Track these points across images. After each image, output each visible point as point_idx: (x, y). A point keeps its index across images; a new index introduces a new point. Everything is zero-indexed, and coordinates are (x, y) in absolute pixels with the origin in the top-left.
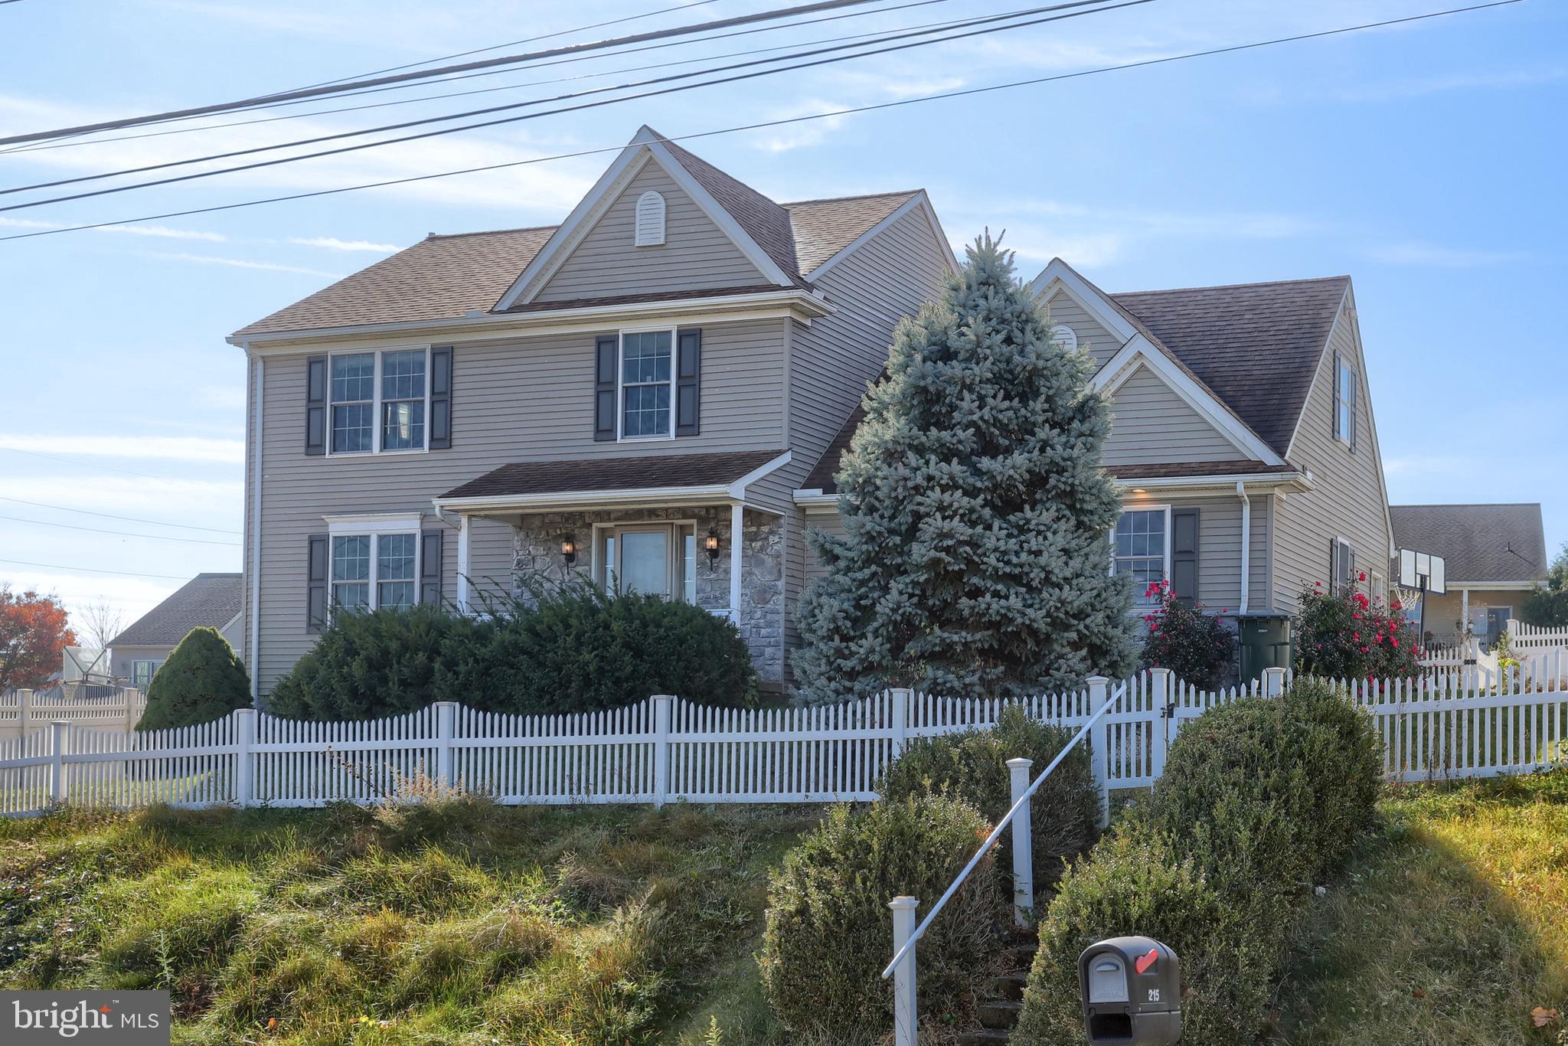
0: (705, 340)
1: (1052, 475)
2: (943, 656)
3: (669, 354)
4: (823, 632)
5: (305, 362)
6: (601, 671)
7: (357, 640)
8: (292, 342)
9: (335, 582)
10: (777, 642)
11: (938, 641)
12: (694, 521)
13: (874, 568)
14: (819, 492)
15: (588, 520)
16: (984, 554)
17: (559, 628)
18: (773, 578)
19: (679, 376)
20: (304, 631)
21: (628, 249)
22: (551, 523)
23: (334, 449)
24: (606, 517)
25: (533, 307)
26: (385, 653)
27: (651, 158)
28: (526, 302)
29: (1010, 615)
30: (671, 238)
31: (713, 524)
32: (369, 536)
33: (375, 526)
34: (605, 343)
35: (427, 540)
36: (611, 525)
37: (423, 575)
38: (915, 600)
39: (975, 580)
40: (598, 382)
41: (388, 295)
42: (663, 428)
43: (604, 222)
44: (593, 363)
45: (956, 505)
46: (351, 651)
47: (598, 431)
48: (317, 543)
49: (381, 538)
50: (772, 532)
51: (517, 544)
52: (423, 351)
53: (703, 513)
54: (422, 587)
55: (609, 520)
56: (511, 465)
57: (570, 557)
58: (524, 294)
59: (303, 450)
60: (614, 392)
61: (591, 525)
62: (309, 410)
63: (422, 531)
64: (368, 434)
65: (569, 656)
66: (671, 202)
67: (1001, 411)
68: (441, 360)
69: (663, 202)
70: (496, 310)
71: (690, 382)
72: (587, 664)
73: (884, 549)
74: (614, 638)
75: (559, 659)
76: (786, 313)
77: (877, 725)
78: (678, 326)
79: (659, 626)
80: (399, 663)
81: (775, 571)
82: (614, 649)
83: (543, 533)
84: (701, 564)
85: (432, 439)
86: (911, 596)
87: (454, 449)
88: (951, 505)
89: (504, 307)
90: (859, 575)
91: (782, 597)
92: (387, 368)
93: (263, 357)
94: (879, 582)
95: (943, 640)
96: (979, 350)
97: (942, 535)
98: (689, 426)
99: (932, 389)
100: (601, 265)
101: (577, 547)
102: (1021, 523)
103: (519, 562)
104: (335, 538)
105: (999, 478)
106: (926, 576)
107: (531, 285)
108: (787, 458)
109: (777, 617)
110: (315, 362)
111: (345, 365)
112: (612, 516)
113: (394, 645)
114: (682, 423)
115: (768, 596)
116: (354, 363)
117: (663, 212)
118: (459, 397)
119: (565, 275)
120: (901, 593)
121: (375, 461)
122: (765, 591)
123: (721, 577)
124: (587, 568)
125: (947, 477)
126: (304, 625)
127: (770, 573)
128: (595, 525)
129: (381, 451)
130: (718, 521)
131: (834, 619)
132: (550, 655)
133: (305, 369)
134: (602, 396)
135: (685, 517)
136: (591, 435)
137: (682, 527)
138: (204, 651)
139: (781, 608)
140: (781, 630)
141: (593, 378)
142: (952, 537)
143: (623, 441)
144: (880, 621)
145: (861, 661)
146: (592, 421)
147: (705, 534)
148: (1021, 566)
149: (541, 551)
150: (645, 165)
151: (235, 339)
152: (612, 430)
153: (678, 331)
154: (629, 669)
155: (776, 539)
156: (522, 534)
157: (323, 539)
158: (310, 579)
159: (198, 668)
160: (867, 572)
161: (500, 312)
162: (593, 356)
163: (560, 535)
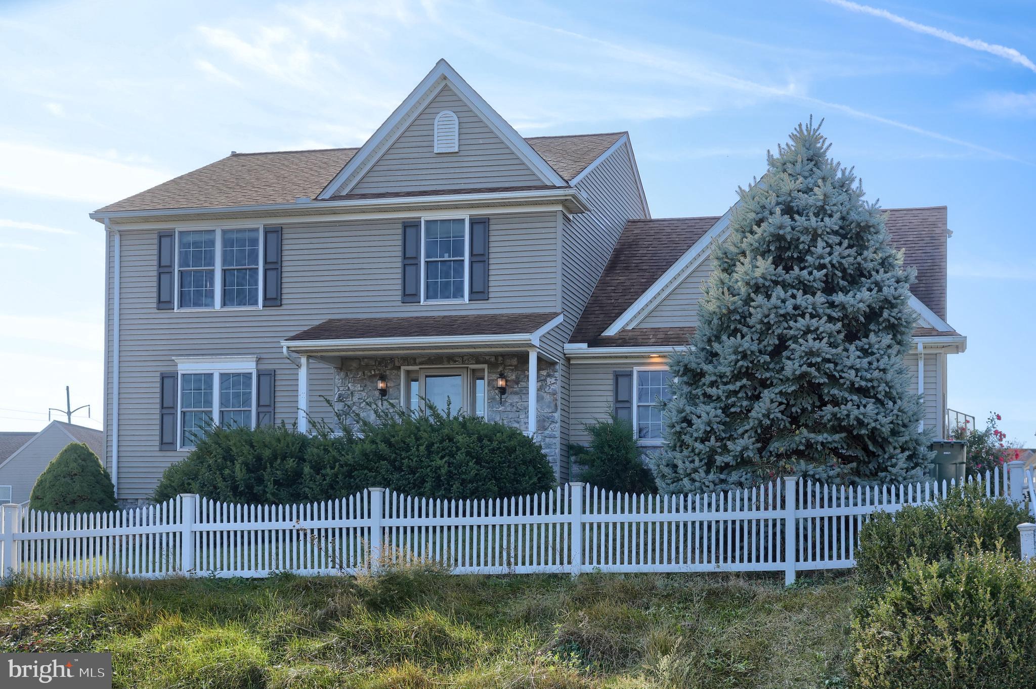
0: (492, 227)
1: (885, 310)
2: (807, 453)
3: (463, 236)
4: (700, 434)
5: (156, 236)
6: (450, 474)
7: (234, 449)
8: (146, 220)
9: (183, 410)
10: (554, 459)
11: (804, 441)
12: (485, 366)
13: (744, 381)
14: (585, 345)
15: (397, 364)
16: (842, 371)
17: (411, 440)
18: (550, 410)
19: (472, 254)
20: (157, 449)
21: (428, 155)
22: (367, 365)
23: (181, 305)
24: (412, 362)
25: (349, 196)
26: (259, 458)
27: (446, 85)
28: (344, 193)
29: (866, 421)
30: (463, 148)
31: (500, 369)
32: (212, 374)
33: (217, 367)
34: (409, 227)
35: (261, 378)
36: (416, 368)
37: (258, 405)
38: (783, 407)
39: (835, 391)
40: (405, 257)
41: (218, 188)
42: (459, 293)
43: (407, 134)
44: (400, 243)
45: (821, 329)
46: (229, 457)
47: (405, 294)
48: (167, 379)
49: (222, 375)
50: (549, 375)
51: (338, 381)
52: (257, 230)
53: (493, 359)
54: (258, 414)
55: (415, 364)
56: (334, 320)
57: (383, 392)
58: (342, 187)
59: (155, 305)
60: (417, 265)
61: (399, 368)
62: (160, 274)
63: (258, 371)
64: (211, 294)
65: (422, 461)
66: (462, 120)
67: (844, 258)
68: (272, 237)
69: (456, 119)
70: (320, 198)
71: (480, 259)
72: (439, 468)
73: (757, 366)
74: (458, 449)
75: (413, 464)
76: (559, 208)
77: (770, 508)
78: (470, 216)
79: (490, 440)
80: (271, 466)
81: (553, 405)
82: (460, 456)
83: (360, 373)
84: (491, 399)
85: (265, 298)
86: (781, 404)
87: (284, 307)
88: (817, 329)
89: (327, 196)
90: (731, 387)
91: (558, 425)
92: (227, 243)
93: (119, 231)
94: (746, 393)
95: (808, 441)
96: (827, 207)
97: (811, 353)
98: (480, 293)
99: (788, 238)
100: (406, 167)
101: (389, 385)
102: (867, 347)
103: (340, 396)
104: (183, 375)
105: (850, 310)
106: (793, 388)
107: (349, 180)
108: (560, 319)
109: (554, 441)
110: (164, 237)
111: (190, 239)
112: (417, 361)
113: (267, 453)
114: (474, 291)
115: (547, 424)
116: (197, 238)
117: (457, 127)
118: (287, 267)
119: (375, 174)
120: (772, 401)
121: (217, 315)
122: (544, 421)
123: (508, 409)
124: (397, 401)
125: (811, 307)
126: (157, 443)
127: (549, 407)
128: (403, 368)
129: (222, 307)
130: (505, 366)
131: (709, 424)
132: (406, 461)
133: (156, 241)
134: (407, 268)
135: (478, 362)
136: (399, 298)
137: (474, 370)
138: (80, 461)
139: (558, 434)
140: (557, 451)
141: (400, 254)
142: (818, 356)
143: (425, 303)
144: (751, 424)
145: (735, 457)
146: (400, 287)
147: (494, 376)
148: (871, 380)
149: (358, 387)
150: (442, 91)
151: (97, 216)
152: (416, 295)
153: (470, 219)
154: (473, 473)
155: (553, 381)
156: (342, 374)
157: (173, 376)
158: (162, 407)
159: (76, 475)
160: (738, 384)
161: (323, 200)
162: (400, 237)
163: (375, 376)
